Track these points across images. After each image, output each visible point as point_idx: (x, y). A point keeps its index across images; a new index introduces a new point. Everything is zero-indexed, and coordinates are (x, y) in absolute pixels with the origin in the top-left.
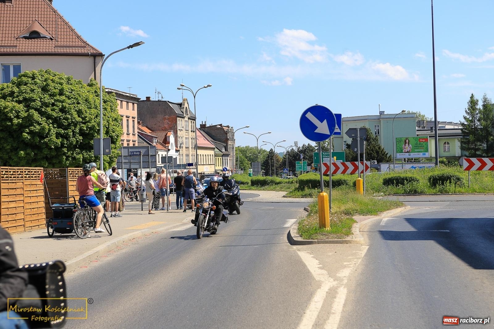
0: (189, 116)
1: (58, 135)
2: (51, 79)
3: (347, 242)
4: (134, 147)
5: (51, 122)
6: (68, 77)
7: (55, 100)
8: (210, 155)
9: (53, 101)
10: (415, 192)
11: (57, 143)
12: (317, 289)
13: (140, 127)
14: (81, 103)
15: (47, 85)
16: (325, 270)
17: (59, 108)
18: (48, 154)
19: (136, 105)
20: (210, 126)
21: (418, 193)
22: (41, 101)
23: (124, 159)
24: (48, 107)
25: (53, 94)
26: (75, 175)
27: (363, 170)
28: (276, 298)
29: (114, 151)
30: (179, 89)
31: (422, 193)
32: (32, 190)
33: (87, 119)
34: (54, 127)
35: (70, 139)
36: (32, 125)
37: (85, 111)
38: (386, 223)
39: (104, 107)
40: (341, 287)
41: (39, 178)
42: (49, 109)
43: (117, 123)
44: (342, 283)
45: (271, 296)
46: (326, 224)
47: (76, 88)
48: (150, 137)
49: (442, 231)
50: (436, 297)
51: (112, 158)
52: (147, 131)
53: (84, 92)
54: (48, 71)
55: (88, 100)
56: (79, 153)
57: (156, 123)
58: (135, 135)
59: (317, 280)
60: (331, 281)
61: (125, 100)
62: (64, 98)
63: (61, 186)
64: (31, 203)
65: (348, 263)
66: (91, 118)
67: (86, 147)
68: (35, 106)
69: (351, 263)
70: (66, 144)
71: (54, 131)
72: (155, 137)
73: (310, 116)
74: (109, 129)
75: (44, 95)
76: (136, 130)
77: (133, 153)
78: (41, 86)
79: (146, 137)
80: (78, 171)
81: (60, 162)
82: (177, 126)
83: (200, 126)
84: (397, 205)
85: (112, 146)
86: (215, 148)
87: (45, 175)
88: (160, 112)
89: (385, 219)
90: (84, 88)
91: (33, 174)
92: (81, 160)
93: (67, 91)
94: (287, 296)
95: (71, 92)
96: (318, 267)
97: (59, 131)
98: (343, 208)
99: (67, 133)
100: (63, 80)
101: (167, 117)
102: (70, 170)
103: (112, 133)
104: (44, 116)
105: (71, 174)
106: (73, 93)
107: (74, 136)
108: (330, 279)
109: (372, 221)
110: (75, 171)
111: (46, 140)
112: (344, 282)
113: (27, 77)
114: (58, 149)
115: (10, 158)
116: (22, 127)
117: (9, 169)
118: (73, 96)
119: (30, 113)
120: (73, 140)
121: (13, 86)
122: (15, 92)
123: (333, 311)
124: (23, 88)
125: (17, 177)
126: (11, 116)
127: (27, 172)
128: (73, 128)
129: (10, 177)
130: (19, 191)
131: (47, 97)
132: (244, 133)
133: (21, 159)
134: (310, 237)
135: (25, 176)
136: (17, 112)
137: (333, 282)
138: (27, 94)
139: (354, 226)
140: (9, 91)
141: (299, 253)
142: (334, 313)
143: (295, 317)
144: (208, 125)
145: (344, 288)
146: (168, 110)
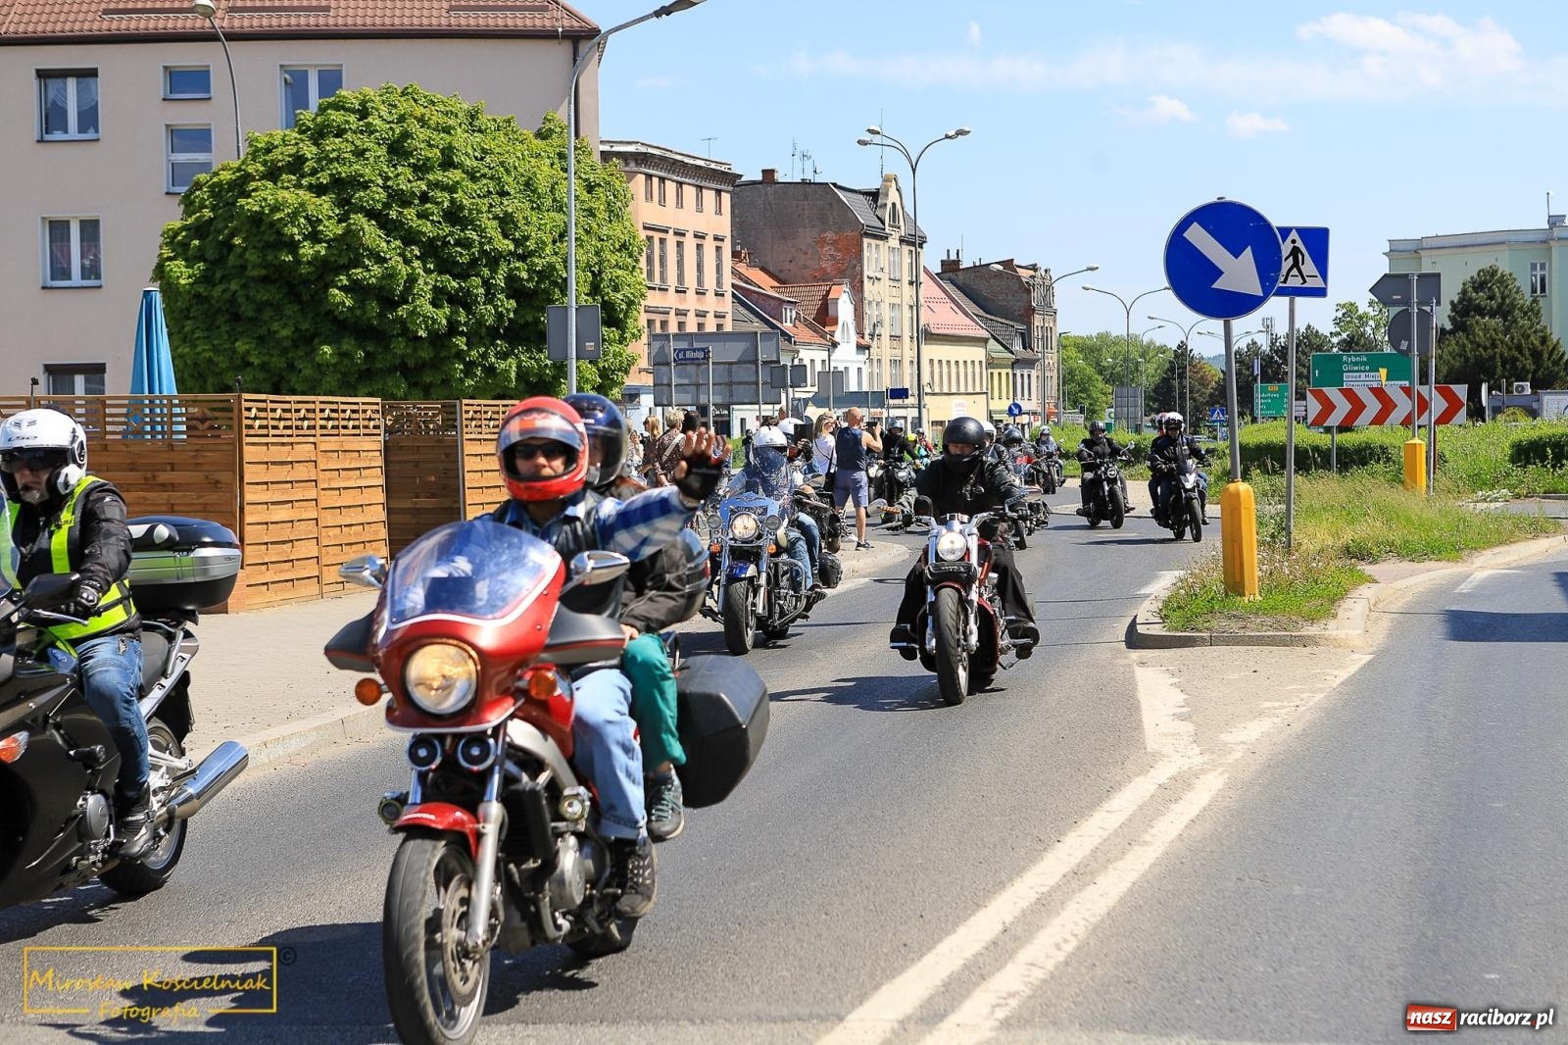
0: (903, 234)
1: (439, 296)
2: (419, 115)
3: (1303, 642)
4: (720, 335)
5: (418, 254)
6: (470, 108)
7: (430, 184)
8: (965, 362)
9: (424, 188)
11: (434, 321)
12: (1139, 775)
13: (742, 268)
14: (512, 192)
15: (406, 135)
16: (1195, 723)
17: (443, 210)
18: (407, 355)
19: (726, 198)
20: (975, 267)
22: (386, 188)
23: (679, 375)
24: (409, 207)
25: (424, 164)
26: (487, 422)
27: (1443, 413)
30: (862, 143)
32: (343, 469)
33: (531, 245)
34: (428, 272)
35: (477, 307)
36: (357, 263)
37: (525, 218)
38: (1476, 587)
39: (586, 206)
40: (1214, 770)
41: (367, 431)
43: (630, 260)
44: (1222, 761)
45: (985, 793)
46: (1246, 583)
47: (496, 143)
48: (773, 302)
50: (1496, 805)
51: (613, 371)
52: (765, 283)
53: (519, 155)
54: (410, 90)
55: (533, 184)
56: (504, 356)
57: (794, 258)
58: (723, 295)
59: (1149, 750)
60: (1190, 753)
61: (690, 181)
62: (459, 178)
63: (443, 456)
64: (340, 508)
65: (1276, 704)
66: (543, 243)
67: (526, 333)
68: (367, 201)
70: (466, 324)
71: (425, 283)
72: (789, 302)
73: (1197, 235)
74: (602, 279)
75: (396, 169)
76: (728, 280)
77: (685, 355)
78: (387, 140)
79: (760, 301)
80: (496, 409)
81: (446, 382)
82: (862, 266)
83: (942, 265)
84: (1537, 528)
85: (611, 333)
86: (988, 339)
87: (396, 420)
88: (807, 221)
89: (1482, 575)
90: (524, 144)
91: (349, 419)
92: (513, 375)
93: (467, 154)
94: (1032, 795)
95: (482, 159)
96: (1174, 715)
97: (442, 282)
98: (1347, 537)
99: (468, 290)
100: (456, 116)
101: (829, 235)
102: (468, 407)
103: (612, 293)
104: (396, 233)
105: (472, 419)
106: (488, 161)
107: (490, 297)
108: (1192, 749)
109: (1434, 579)
110: (486, 409)
111: (402, 311)
112: (1231, 759)
113: (344, 108)
114: (440, 339)
115: (291, 367)
116: (326, 269)
117: (271, 402)
118: (486, 170)
119: (350, 224)
120: (487, 311)
121: (302, 141)
122: (307, 159)
123: (1147, 838)
124: (331, 144)
125: (297, 428)
126: (292, 235)
127: (327, 412)
128: (486, 272)
129: (275, 427)
130: (302, 472)
131: (405, 174)
132: (1084, 288)
133: (324, 369)
134: (1188, 623)
135: (323, 422)
136: (314, 222)
137: (1194, 758)
138: (345, 164)
139: (1355, 594)
140: (290, 156)
141: (1139, 671)
142: (1145, 843)
143: (1023, 852)
144: (966, 263)
145: (1221, 774)
146: (834, 214)
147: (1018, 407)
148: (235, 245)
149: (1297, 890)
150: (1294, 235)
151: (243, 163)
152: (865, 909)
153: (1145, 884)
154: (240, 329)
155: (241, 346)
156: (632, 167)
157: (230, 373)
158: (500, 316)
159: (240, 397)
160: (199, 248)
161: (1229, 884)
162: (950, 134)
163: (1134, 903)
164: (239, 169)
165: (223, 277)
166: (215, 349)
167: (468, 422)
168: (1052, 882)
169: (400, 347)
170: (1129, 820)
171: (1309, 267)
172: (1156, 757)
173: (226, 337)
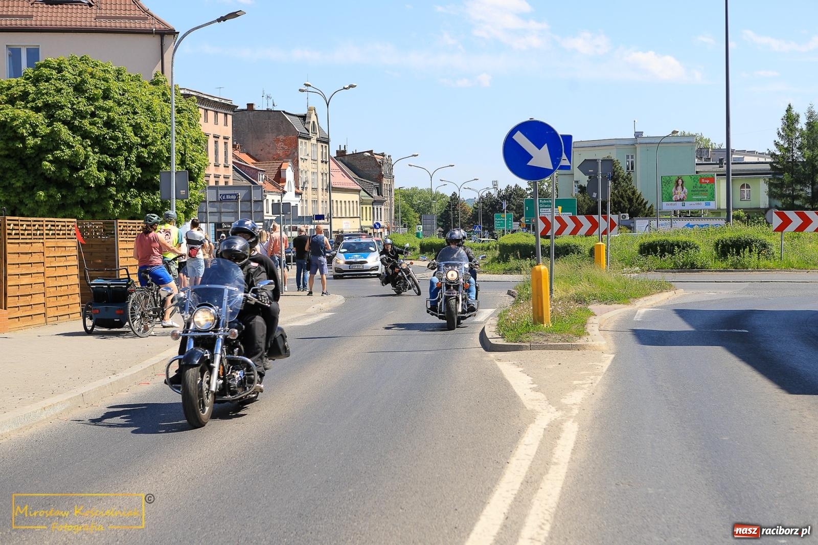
0: (318, 137)
1: (101, 166)
2: (90, 71)
3: (578, 348)
4: (226, 187)
5: (90, 144)
6: (117, 69)
8: (353, 201)
9: (93, 109)
10: (692, 267)
11: (98, 179)
12: (530, 424)
13: (237, 153)
14: (140, 112)
15: (84, 81)
16: (544, 393)
17: (103, 121)
18: (84, 196)
19: (230, 118)
20: (353, 154)
21: (697, 268)
22: (72, 109)
23: (210, 207)
24: (85, 119)
25: (93, 97)
26: (130, 232)
27: (606, 229)
28: (461, 437)
29: (193, 192)
30: (300, 90)
31: (703, 268)
32: (57, 257)
33: (150, 139)
34: (94, 153)
35: (121, 172)
36: (57, 148)
37: (146, 126)
38: (642, 317)
39: (177, 120)
40: (569, 420)
41: (69, 236)
42: (86, 122)
43: (199, 147)
44: (570, 415)
45: (453, 434)
46: (545, 317)
47: (132, 86)
48: (253, 171)
49: (736, 330)
50: (725, 438)
51: (191, 204)
52: (249, 161)
53: (143, 93)
54: (84, 59)
55: (151, 109)
56: (136, 196)
57: (263, 149)
58: (228, 167)
59: (528, 408)
60: (551, 410)
61: (212, 109)
62: (112, 104)
63: (107, 250)
64: (56, 277)
66: (156, 138)
67: (147, 185)
68: (63, 116)
69: (584, 382)
70: (115, 180)
71: (94, 159)
72: (261, 171)
73: (520, 138)
74: (186, 157)
75: (78, 99)
76: (231, 160)
77: (226, 197)
78: (73, 84)
79: (246, 170)
80: (135, 225)
81: (105, 211)
82: (298, 153)
83: (337, 153)
84: (662, 287)
85: (191, 184)
86: (360, 190)
88: (270, 130)
89: (642, 311)
90: (145, 87)
91: (60, 230)
92: (139, 207)
93: (116, 93)
94: (478, 435)
95: (123, 95)
96: (531, 389)
97: (103, 158)
98: (572, 292)
99: (116, 162)
100: (110, 73)
101: (281, 137)
102: (121, 223)
103: (191, 164)
104: (78, 133)
105: (123, 230)
106: (127, 96)
107: (128, 167)
108: (550, 408)
109: (620, 313)
110: (130, 225)
111: (81, 173)
112: (574, 413)
113: (50, 68)
114: (101, 188)
115: (22, 202)
116: (41, 151)
117: (21, 221)
118: (126, 101)
119: (54, 127)
120: (126, 174)
121: (26, 83)
122: (30, 94)
124: (43, 85)
125: (34, 234)
126: (23, 133)
127: (49, 226)
128: (126, 154)
129: (23, 234)
130: (36, 258)
131: (83, 102)
132: (409, 165)
133: (40, 204)
134: (517, 338)
135: (47, 232)
136: (34, 126)
137: (555, 413)
138: (50, 96)
139: (590, 321)
140: (21, 91)
141: (499, 364)
142: (556, 464)
143: (492, 469)
144: (349, 152)
145: (573, 422)
146: (284, 127)
147: (378, 223)
149: (650, 491)
152: (422, 505)
153: (569, 488)
159: (5, 218)
161: (613, 487)
162: (346, 87)
163: (568, 500)
167: (121, 232)
168: (517, 487)
169: (80, 192)
170: (539, 450)
172: (534, 412)
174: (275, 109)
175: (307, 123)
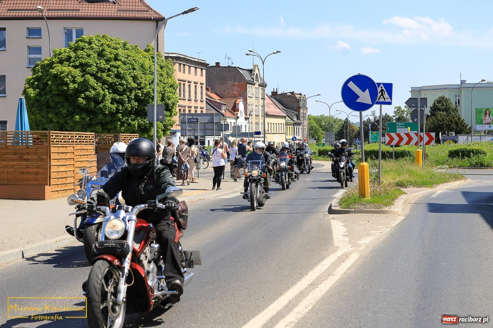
0: (260, 83)
1: (113, 101)
2: (108, 44)
3: (384, 212)
4: (202, 114)
5: (107, 87)
6: (124, 42)
7: (111, 66)
9: (109, 67)
10: (481, 166)
11: (111, 109)
12: (332, 254)
13: (209, 93)
14: (137, 68)
15: (103, 50)
16: (349, 238)
17: (115, 74)
18: (102, 120)
19: (204, 71)
20: (282, 94)
21: (484, 166)
22: (97, 67)
23: (189, 127)
24: (104, 73)
25: (109, 59)
29: (169, 118)
30: (247, 54)
31: (488, 166)
32: (82, 155)
33: (142, 85)
34: (110, 93)
35: (125, 105)
36: (87, 90)
37: (141, 77)
38: (437, 196)
39: (160, 73)
40: (355, 252)
41: (90, 143)
43: (174, 90)
44: (358, 249)
45: (284, 259)
46: (366, 194)
47: (132, 53)
48: (219, 104)
50: (443, 264)
51: (168, 125)
52: (216, 98)
53: (139, 57)
54: (105, 36)
55: (143, 66)
56: (134, 120)
57: (225, 90)
58: (203, 102)
59: (335, 246)
60: (348, 247)
61: (193, 66)
62: (120, 64)
64: (81, 167)
65: (375, 232)
66: (146, 84)
67: (141, 113)
68: (91, 71)
69: (378, 232)
70: (122, 110)
71: (109, 97)
72: (224, 104)
73: (352, 85)
74: (165, 96)
75: (100, 61)
76: (204, 97)
77: (191, 120)
78: (97, 51)
79: (215, 104)
80: (131, 137)
81: (115, 128)
82: (247, 93)
83: (272, 93)
84: (456, 178)
85: (167, 113)
86: (286, 116)
87: (99, 140)
88: (229, 79)
89: (439, 192)
90: (141, 53)
91: (84, 139)
92: (136, 126)
93: (123, 56)
94: (298, 259)
95: (127, 58)
96: (343, 235)
97: (114, 96)
98: (397, 180)
99: (123, 99)
100: (119, 44)
101: (236, 83)
102: (123, 136)
103: (168, 101)
104: (100, 81)
106: (129, 59)
107: (129, 101)
109: (424, 193)
110: (128, 136)
111: (101, 106)
112: (361, 249)
113: (84, 41)
114: (113, 114)
115: (66, 122)
116: (77, 92)
117: (60, 133)
118: (129, 62)
119: (85, 78)
120: (128, 106)
121: (70, 51)
122: (72, 57)
123: (334, 273)
124: (80, 53)
125: (68, 142)
126: (67, 81)
127: (77, 137)
128: (128, 94)
129: (61, 142)
130: (69, 156)
131: (103, 62)
132: (316, 101)
133: (76, 123)
134: (348, 206)
135: (76, 140)
136: (74, 77)
137: (349, 248)
138: (84, 59)
139: (400, 197)
140: (66, 56)
141: (332, 221)
142: (334, 275)
143: (295, 277)
144: (279, 93)
145: (357, 253)
146: (238, 77)
147: (295, 138)
148: (48, 84)
149: (381, 290)
150: (382, 85)
151: (52, 58)
152: (246, 295)
154: (50, 111)
155: (50, 116)
156: (175, 61)
157: (47, 124)
158: (132, 107)
159: (50, 132)
160: (37, 85)
161: (360, 288)
162: (275, 52)
163: (329, 294)
164: (50, 60)
165: (45, 94)
166: (42, 117)
168: (305, 287)
169: (100, 117)
170: (329, 268)
171: (386, 95)
172: (338, 248)
173: (45, 113)
174: (233, 66)
175: (253, 75)
